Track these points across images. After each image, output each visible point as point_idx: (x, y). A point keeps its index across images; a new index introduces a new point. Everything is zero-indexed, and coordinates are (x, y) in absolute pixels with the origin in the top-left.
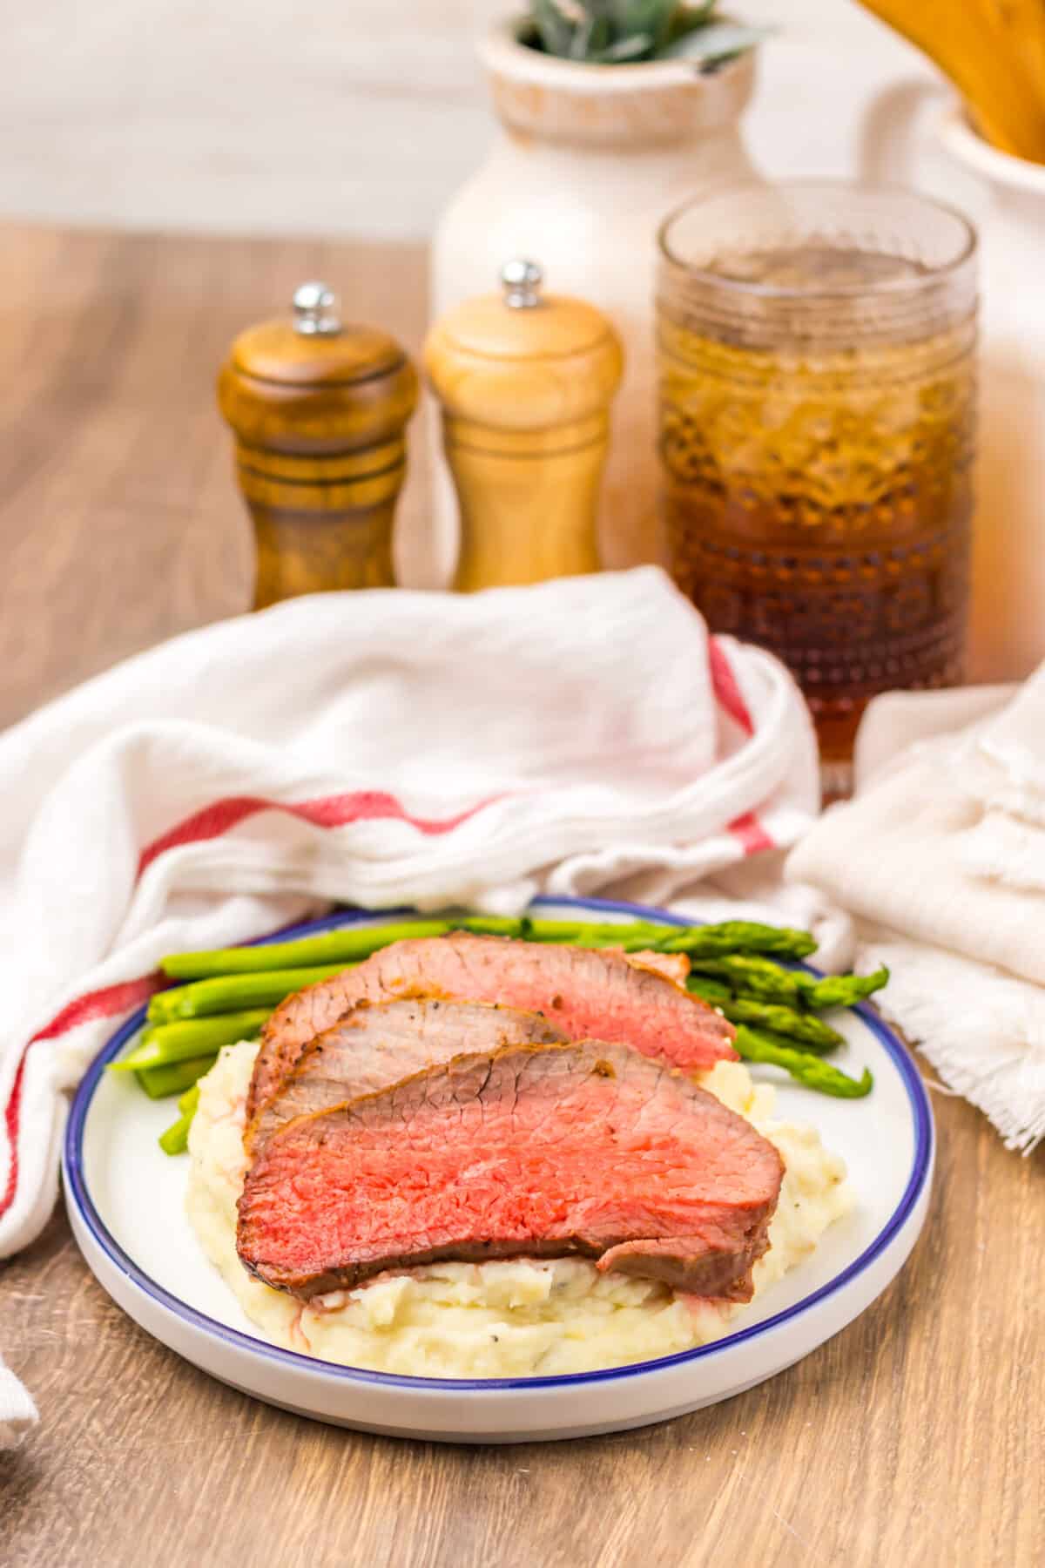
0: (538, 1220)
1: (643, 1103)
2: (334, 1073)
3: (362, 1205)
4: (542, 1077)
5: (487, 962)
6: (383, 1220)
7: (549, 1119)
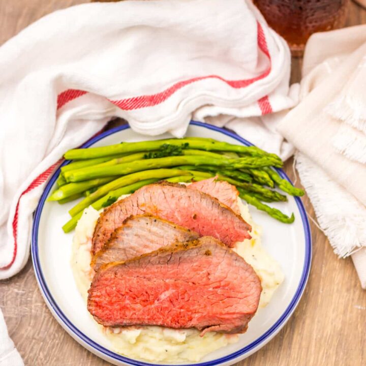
0: (183, 322)
1: (220, 263)
2: (121, 246)
3: (128, 304)
4: (188, 257)
5: (173, 196)
6: (134, 312)
7: (189, 270)
